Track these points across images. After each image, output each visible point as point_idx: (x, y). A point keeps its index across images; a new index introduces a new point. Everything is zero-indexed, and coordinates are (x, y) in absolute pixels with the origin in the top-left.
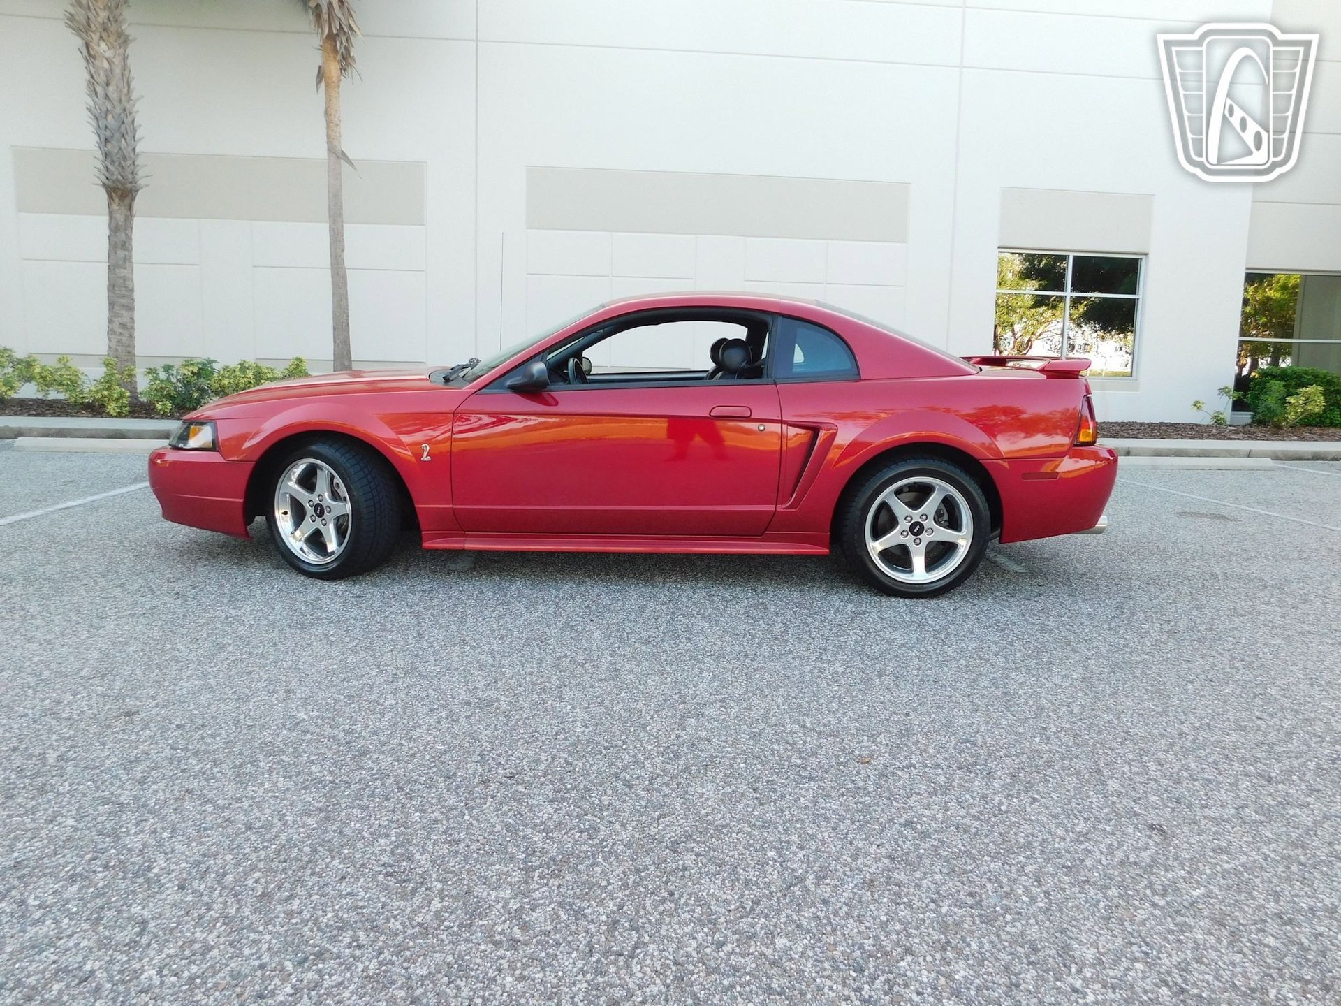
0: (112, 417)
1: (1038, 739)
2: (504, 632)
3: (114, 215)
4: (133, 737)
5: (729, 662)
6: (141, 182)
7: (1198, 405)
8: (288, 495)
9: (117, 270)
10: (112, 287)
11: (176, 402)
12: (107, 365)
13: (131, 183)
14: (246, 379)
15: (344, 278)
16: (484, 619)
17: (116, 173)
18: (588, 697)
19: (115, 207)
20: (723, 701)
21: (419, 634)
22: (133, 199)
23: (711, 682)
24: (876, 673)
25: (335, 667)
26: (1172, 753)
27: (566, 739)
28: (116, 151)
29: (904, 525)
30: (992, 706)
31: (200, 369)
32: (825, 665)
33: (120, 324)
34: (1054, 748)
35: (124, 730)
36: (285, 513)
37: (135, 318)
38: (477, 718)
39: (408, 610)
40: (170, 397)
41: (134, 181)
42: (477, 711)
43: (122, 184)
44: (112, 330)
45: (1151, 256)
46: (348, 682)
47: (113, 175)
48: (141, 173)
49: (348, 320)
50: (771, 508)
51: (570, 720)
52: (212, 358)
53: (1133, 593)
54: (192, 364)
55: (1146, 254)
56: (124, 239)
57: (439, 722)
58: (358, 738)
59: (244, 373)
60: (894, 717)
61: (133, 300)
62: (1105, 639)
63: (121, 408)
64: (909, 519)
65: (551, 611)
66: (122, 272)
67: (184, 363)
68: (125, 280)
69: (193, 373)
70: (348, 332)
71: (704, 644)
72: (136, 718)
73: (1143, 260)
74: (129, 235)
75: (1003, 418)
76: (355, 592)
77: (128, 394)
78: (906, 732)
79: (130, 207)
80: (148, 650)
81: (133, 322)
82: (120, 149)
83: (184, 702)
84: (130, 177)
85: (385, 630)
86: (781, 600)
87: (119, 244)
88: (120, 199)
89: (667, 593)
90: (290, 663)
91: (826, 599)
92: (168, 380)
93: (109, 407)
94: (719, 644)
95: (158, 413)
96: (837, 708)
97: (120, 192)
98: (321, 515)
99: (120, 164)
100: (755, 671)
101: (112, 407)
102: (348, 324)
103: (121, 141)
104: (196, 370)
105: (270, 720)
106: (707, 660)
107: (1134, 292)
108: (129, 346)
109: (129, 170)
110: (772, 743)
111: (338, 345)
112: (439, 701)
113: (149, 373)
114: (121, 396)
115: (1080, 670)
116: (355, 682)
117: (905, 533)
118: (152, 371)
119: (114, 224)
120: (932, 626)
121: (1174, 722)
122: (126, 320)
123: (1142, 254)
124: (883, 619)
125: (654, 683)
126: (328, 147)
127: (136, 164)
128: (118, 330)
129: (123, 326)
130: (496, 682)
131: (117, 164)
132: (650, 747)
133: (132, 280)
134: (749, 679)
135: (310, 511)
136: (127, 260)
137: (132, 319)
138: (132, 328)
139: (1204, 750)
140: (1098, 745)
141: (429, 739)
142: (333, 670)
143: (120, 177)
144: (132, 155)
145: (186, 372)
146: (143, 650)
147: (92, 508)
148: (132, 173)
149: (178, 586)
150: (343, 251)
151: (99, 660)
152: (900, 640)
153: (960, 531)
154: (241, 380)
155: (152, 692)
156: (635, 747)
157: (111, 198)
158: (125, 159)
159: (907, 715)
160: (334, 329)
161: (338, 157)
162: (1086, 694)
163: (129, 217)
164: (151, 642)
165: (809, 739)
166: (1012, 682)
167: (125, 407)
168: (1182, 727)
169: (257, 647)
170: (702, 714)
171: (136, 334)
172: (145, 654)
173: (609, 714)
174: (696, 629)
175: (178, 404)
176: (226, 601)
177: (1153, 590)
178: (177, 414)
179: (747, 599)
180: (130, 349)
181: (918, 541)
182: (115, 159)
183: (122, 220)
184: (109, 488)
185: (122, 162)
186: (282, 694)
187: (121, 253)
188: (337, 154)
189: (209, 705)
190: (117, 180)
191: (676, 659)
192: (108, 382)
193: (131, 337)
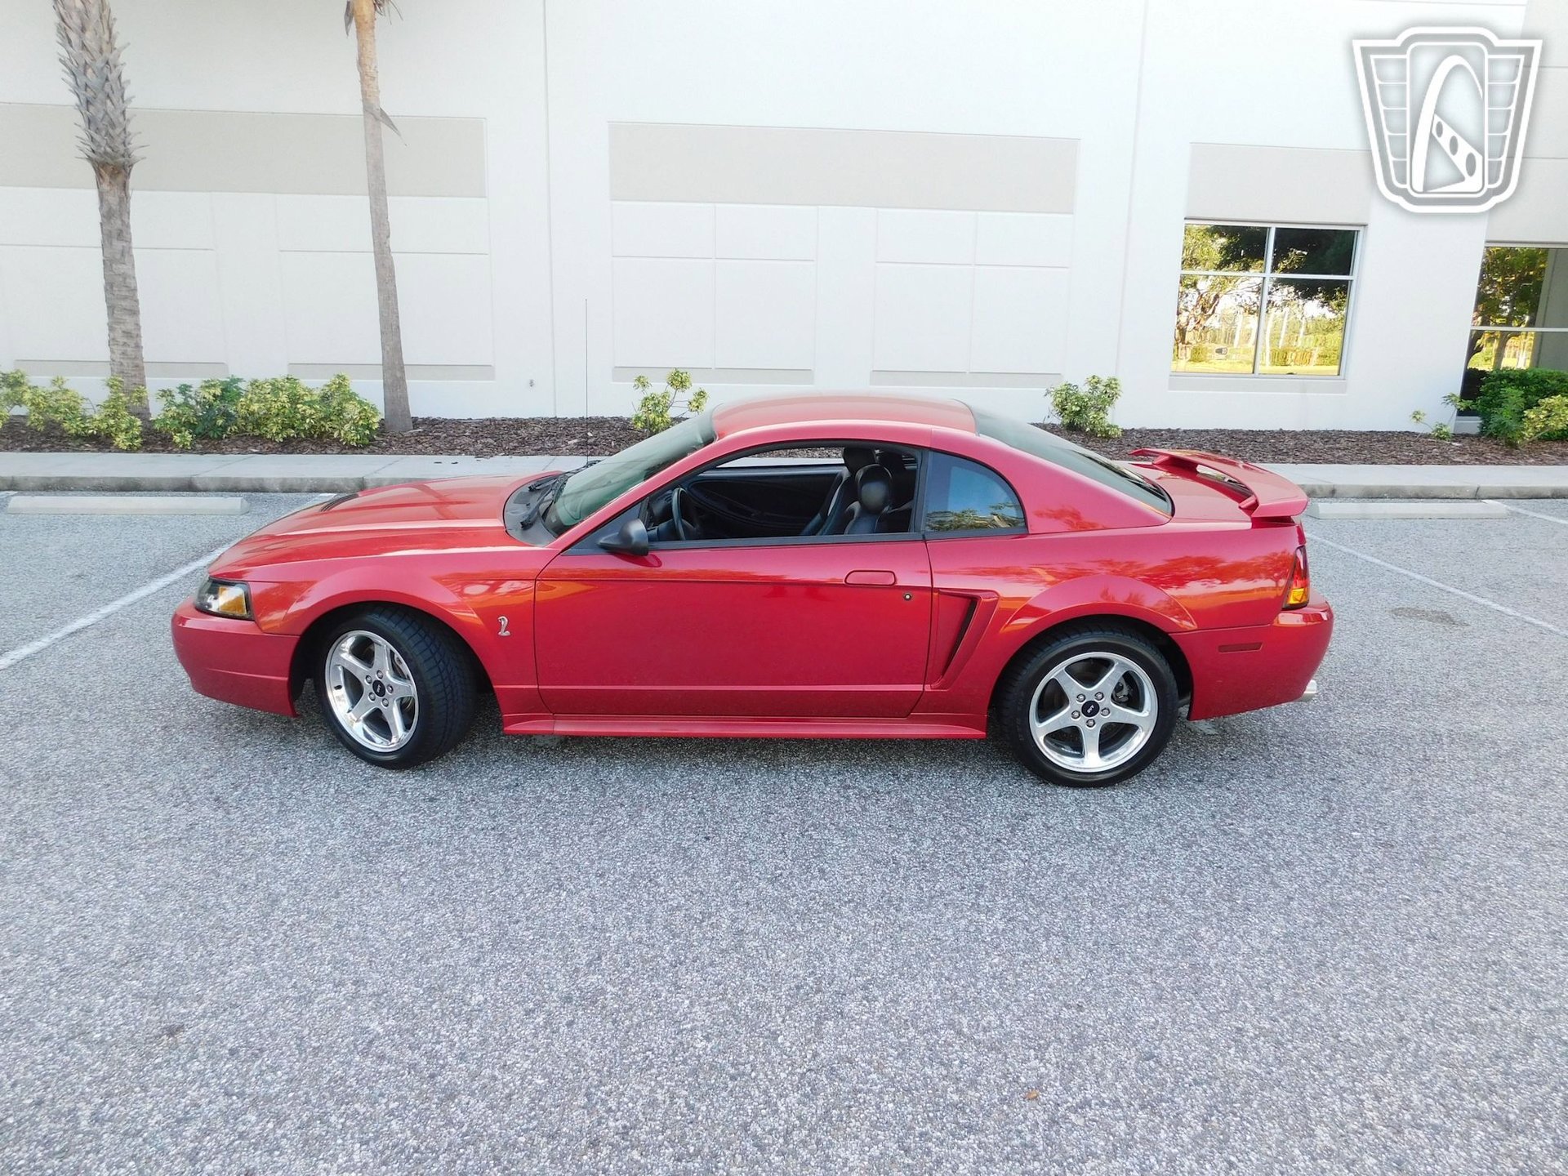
0: (121, 451)
1: (1232, 1051)
2: (605, 864)
3: (106, 197)
4: (180, 1074)
5: (870, 914)
6: (136, 154)
7: (1418, 416)
8: (340, 668)
9: (114, 265)
10: (110, 286)
11: (197, 431)
12: (111, 387)
13: (123, 156)
14: (279, 404)
15: (391, 270)
16: (580, 839)
17: (103, 144)
18: (708, 984)
19: (105, 187)
20: (865, 988)
21: (507, 870)
22: (128, 175)
23: (851, 951)
24: (1042, 930)
25: (410, 934)
26: (1390, 1075)
27: (684, 1062)
28: (101, 115)
29: (1075, 705)
30: (1179, 988)
31: (223, 390)
32: (983, 917)
33: (124, 332)
34: (1252, 1067)
35: (168, 1061)
36: (339, 687)
37: (141, 324)
38: (581, 1026)
39: (490, 823)
40: (190, 425)
41: (127, 154)
42: (580, 1013)
43: (112, 158)
44: (113, 339)
45: (1370, 227)
46: (427, 962)
47: (100, 146)
48: (134, 142)
49: (398, 321)
50: (919, 688)
51: (689, 1026)
52: (238, 376)
53: (1341, 771)
54: (214, 386)
55: (1365, 226)
56: (120, 227)
57: (535, 1036)
58: (443, 1067)
59: (276, 395)
60: (1066, 1014)
61: (137, 301)
62: (1310, 859)
63: (131, 440)
64: (1081, 697)
65: (658, 822)
66: (122, 268)
67: (204, 384)
68: (125, 279)
69: (214, 395)
70: (399, 337)
71: (840, 879)
72: (182, 1037)
73: (1361, 234)
74: (126, 219)
75: (1197, 569)
76: (426, 790)
77: (139, 423)
78: (1078, 1042)
79: (125, 186)
80: (188, 908)
81: (139, 329)
82: (106, 113)
83: (236, 1006)
84: (122, 148)
85: (464, 863)
86: (929, 795)
87: (115, 234)
88: (111, 177)
89: (794, 784)
90: (357, 928)
91: (981, 792)
92: (186, 404)
93: (118, 439)
94: (858, 878)
95: (177, 446)
96: (997, 996)
97: (110, 168)
98: (382, 693)
99: (107, 133)
100: (901, 929)
101: (121, 440)
102: (398, 327)
103: (106, 103)
104: (218, 392)
105: (338, 1037)
106: (845, 910)
107: (1347, 272)
108: (135, 358)
109: (119, 140)
110: (924, 1064)
111: (388, 352)
112: (535, 995)
113: (162, 396)
114: (131, 426)
115: (1281, 920)
116: (435, 963)
117: (1076, 714)
118: (166, 394)
119: (105, 208)
120: (1106, 840)
121: (1392, 1018)
122: (130, 327)
123: (1361, 225)
124: (1049, 828)
125: (784, 955)
126: (364, 107)
127: (128, 130)
128: (122, 340)
129: (127, 334)
130: (599, 958)
131: (104, 133)
132: (783, 1075)
133: (134, 278)
134: (895, 946)
135: (368, 687)
136: (126, 253)
137: (137, 325)
138: (138, 336)
139: (1428, 1070)
140: (1303, 1061)
141: (526, 1066)
142: (408, 940)
143: (108, 150)
144: (121, 119)
145: (207, 396)
146: (182, 909)
147: (106, 631)
148: (124, 143)
149: (218, 785)
150: (388, 237)
151: (132, 929)
152: (1070, 868)
153: (1141, 711)
154: (274, 405)
155: (196, 987)
156: (766, 1075)
157: (99, 175)
158: (113, 125)
159: (1080, 1008)
160: (382, 333)
161: (377, 119)
162: (1289, 966)
163: (124, 199)
164: (191, 892)
165: (966, 1056)
166: (1201, 943)
167: (137, 438)
168: (1401, 1026)
169: (316, 899)
170: (841, 1013)
171: (144, 342)
172: (185, 917)
173: (734, 1015)
174: (830, 851)
175: (200, 433)
176: (274, 811)
177: (1366, 765)
178: (199, 446)
179: (889, 793)
180: (137, 362)
181: (1091, 723)
182: (101, 126)
183: (116, 203)
184: (128, 588)
185: (111, 131)
186: (351, 988)
187: (118, 245)
188: (375, 115)
189: (267, 1010)
190: (106, 153)
191: (809, 910)
192: (113, 409)
193: (138, 347)
